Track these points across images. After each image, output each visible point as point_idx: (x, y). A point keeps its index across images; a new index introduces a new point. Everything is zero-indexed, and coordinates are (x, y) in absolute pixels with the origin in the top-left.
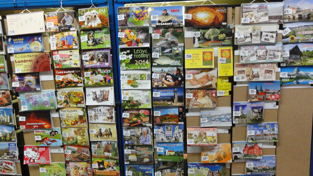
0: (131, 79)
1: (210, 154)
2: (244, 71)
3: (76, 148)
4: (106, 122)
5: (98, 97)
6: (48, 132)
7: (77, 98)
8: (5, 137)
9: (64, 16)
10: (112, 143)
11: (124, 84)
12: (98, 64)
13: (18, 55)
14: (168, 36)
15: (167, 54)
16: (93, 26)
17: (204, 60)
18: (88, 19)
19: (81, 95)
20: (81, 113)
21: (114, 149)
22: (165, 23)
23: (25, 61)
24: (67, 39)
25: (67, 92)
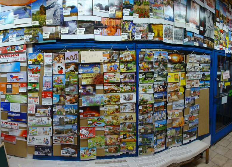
0: (144, 88)
1: (176, 122)
2: (189, 83)
3: (111, 127)
4: (130, 112)
5: (126, 98)
6: (96, 118)
7: (116, 99)
8: (71, 121)
9: (113, 54)
10: (132, 123)
11: (140, 91)
12: (129, 80)
13: (84, 74)
14: (161, 66)
15: (160, 75)
16: (128, 60)
17: (175, 78)
18: (125, 56)
19: (118, 97)
20: (117, 107)
21: (133, 127)
22: (160, 59)
23: (88, 78)
24: (113, 67)
25: (110, 96)
